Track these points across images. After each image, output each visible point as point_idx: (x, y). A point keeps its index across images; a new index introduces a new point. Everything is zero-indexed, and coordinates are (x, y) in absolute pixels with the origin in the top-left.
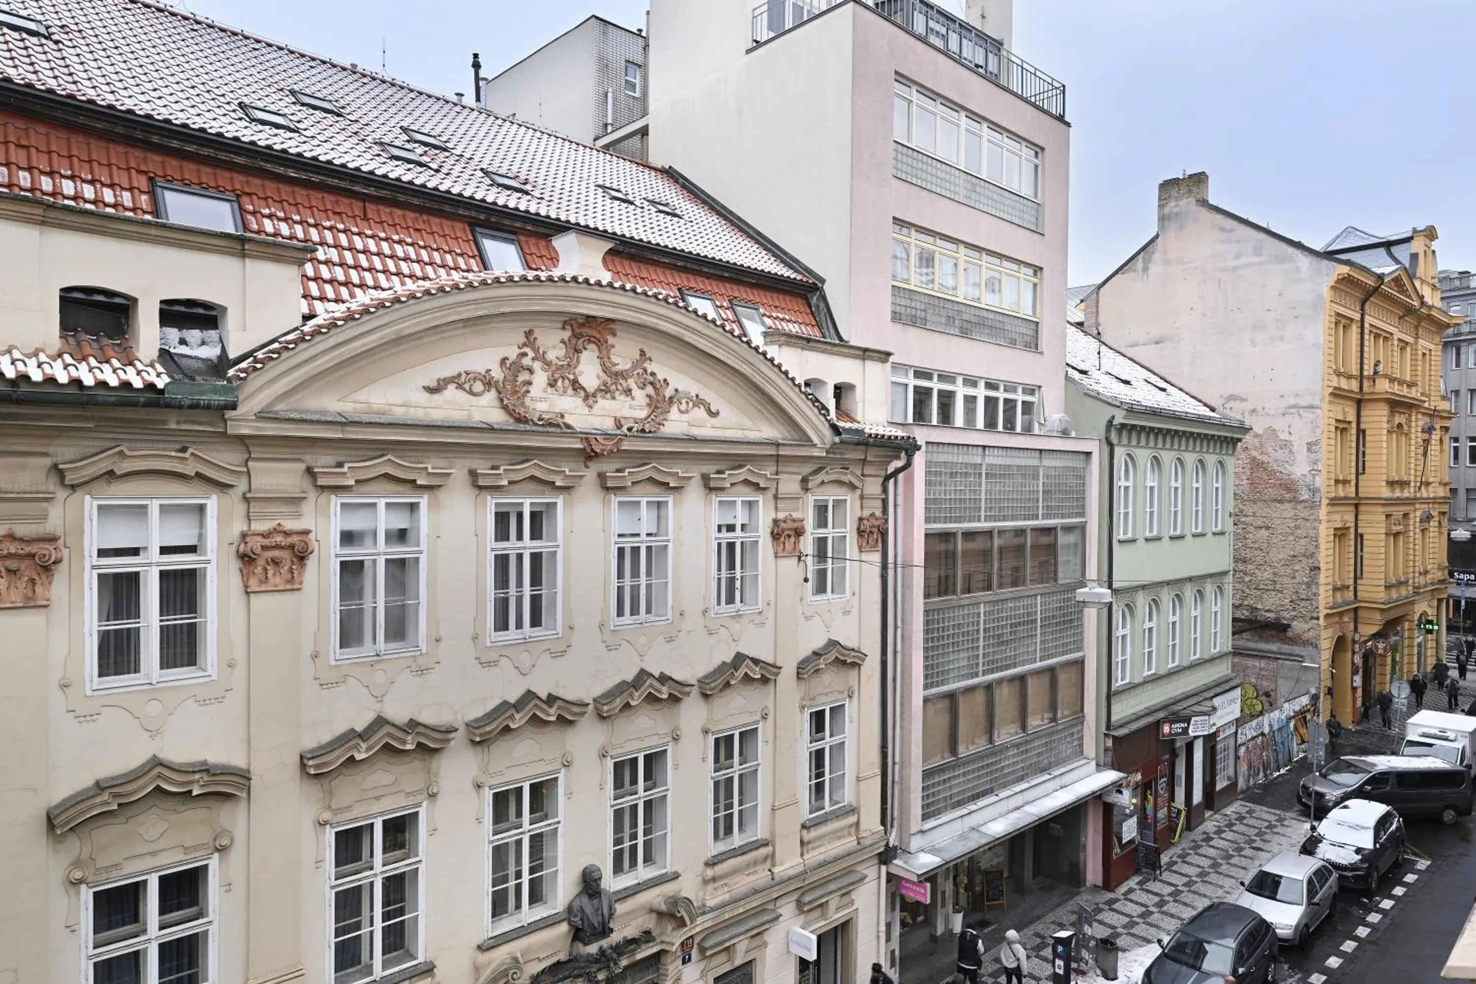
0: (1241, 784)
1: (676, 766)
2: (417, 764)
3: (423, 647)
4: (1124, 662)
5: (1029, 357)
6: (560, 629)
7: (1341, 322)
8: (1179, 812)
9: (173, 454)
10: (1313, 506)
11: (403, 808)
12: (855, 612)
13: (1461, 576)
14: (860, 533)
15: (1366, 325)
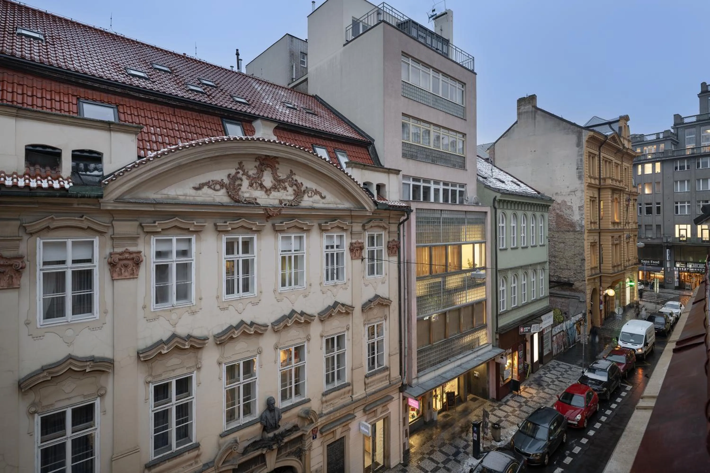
0: (554, 352)
1: (309, 352)
2: (191, 354)
3: (194, 302)
4: (503, 301)
5: (461, 172)
6: (256, 293)
7: (591, 156)
8: (528, 365)
9: (77, 218)
10: (581, 233)
11: (185, 374)
12: (387, 282)
13: (644, 262)
14: (389, 248)
15: (601, 157)
